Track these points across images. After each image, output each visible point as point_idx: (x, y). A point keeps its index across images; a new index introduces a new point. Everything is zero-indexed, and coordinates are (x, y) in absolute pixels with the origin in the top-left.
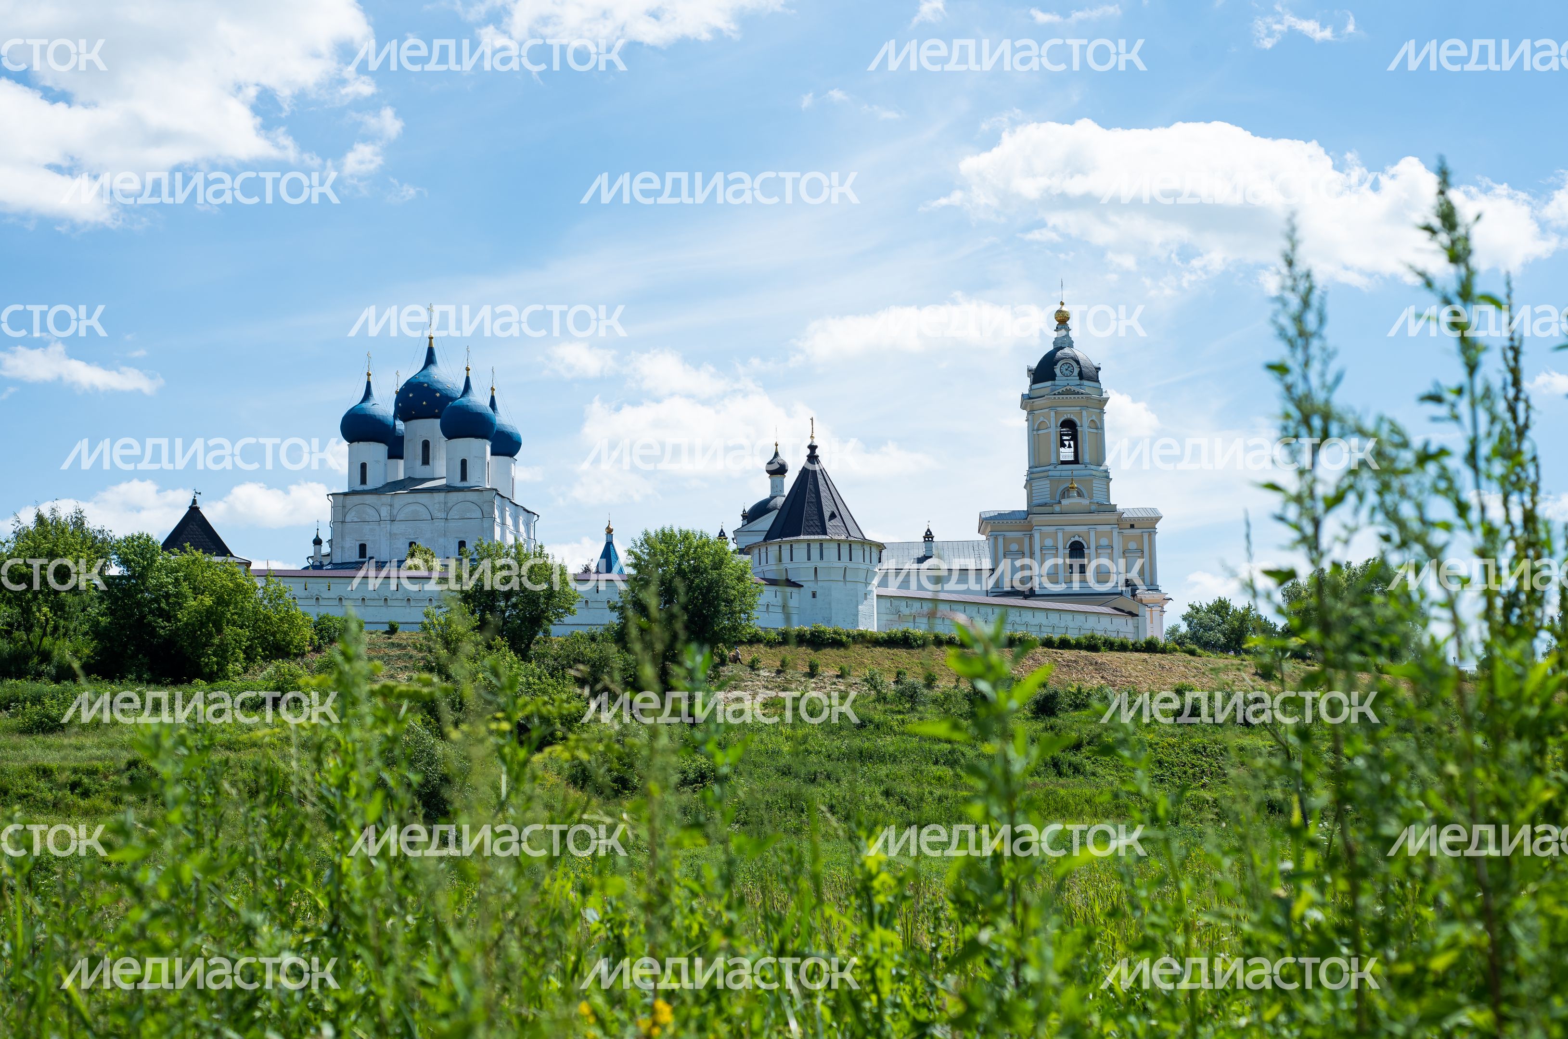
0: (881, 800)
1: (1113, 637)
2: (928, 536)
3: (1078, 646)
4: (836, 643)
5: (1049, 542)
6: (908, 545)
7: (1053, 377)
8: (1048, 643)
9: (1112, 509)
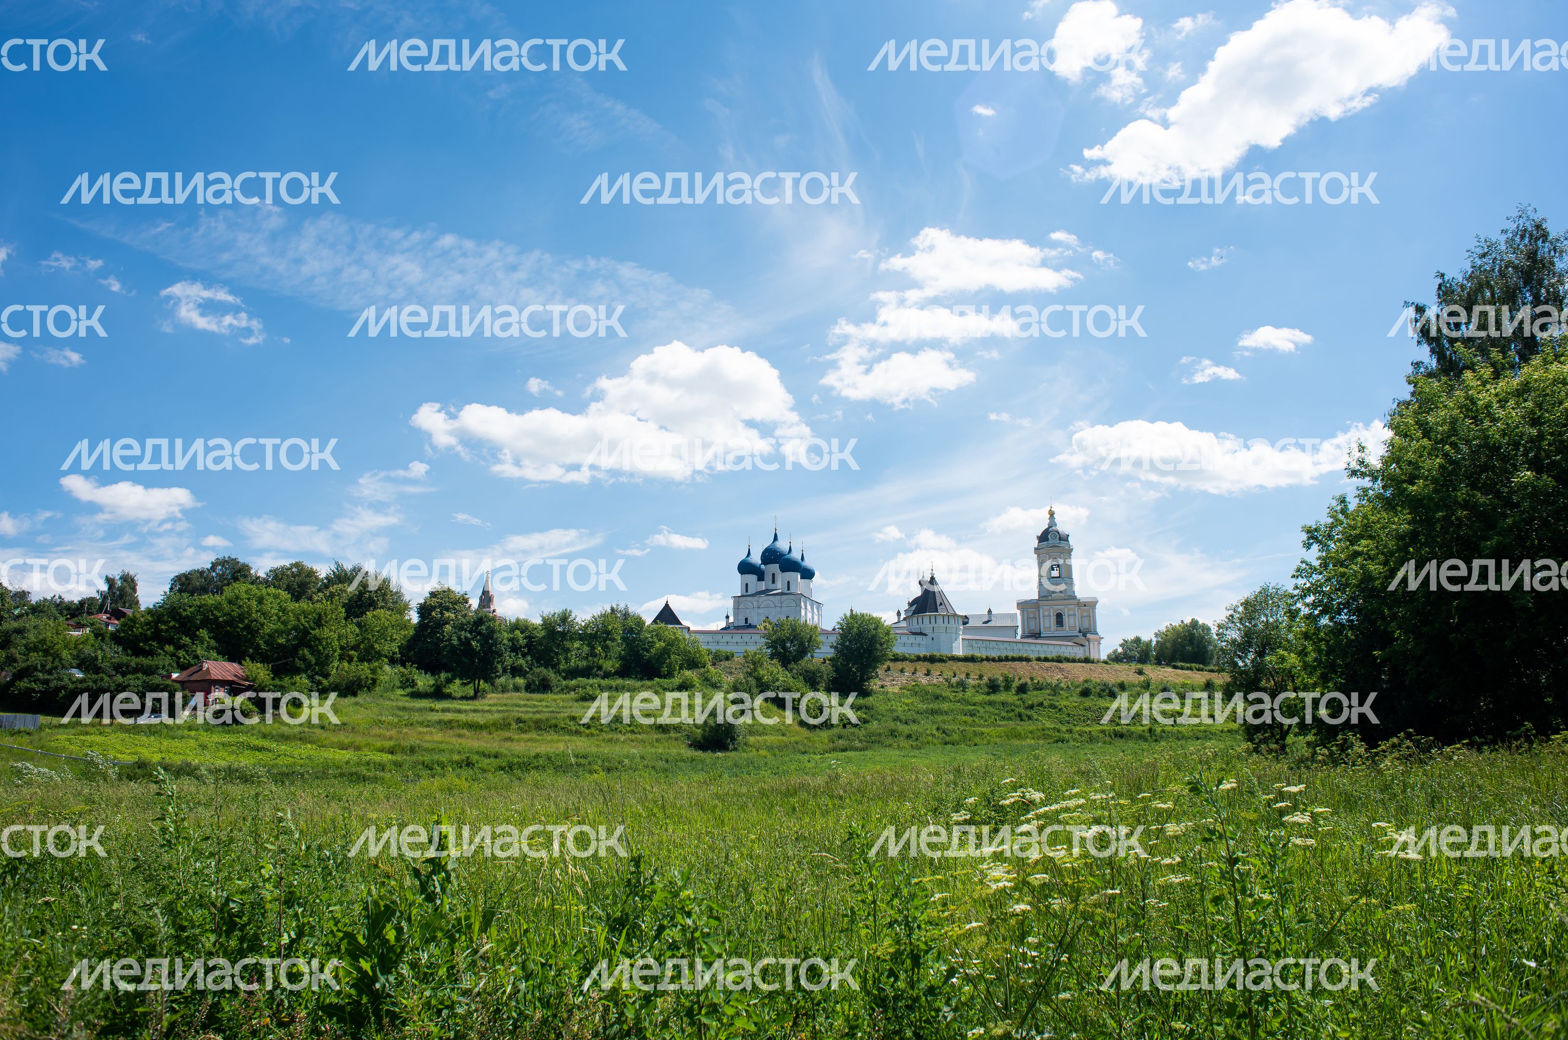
0: (935, 732)
1: (1067, 655)
2: (990, 611)
3: (1053, 660)
4: (941, 660)
5: (1046, 613)
6: (981, 616)
7: (1047, 540)
8: (1039, 659)
9: (1075, 598)
